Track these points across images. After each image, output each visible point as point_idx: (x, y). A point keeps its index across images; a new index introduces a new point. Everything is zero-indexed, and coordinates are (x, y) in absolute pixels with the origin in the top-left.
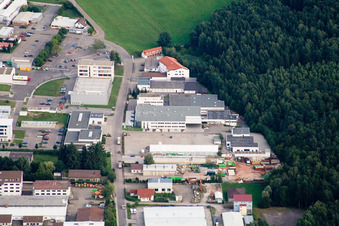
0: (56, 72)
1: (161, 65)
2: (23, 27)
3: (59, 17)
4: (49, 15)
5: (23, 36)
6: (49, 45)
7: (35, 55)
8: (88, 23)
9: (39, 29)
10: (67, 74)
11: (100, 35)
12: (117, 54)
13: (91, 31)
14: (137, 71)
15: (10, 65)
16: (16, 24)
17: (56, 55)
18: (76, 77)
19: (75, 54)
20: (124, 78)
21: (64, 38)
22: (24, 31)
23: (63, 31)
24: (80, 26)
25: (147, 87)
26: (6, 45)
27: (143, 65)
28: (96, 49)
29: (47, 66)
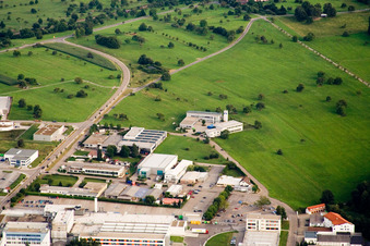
0: (225, 226)
1: (326, 220)
2: (190, 185)
3: (224, 177)
4: (214, 175)
5: (191, 193)
6: (217, 201)
7: (204, 210)
8: (252, 182)
9: (206, 187)
10: (235, 228)
11: (264, 192)
12: (283, 210)
13: (255, 189)
14: (302, 226)
15: (181, 219)
16: (184, 183)
17: (224, 210)
18: (244, 231)
19: (241, 210)
20: (290, 232)
21: (230, 195)
22: (192, 188)
23: (229, 189)
24: (245, 184)
25: (315, 240)
26: (177, 201)
27: (308, 221)
28: (262, 205)
29: (216, 220)
